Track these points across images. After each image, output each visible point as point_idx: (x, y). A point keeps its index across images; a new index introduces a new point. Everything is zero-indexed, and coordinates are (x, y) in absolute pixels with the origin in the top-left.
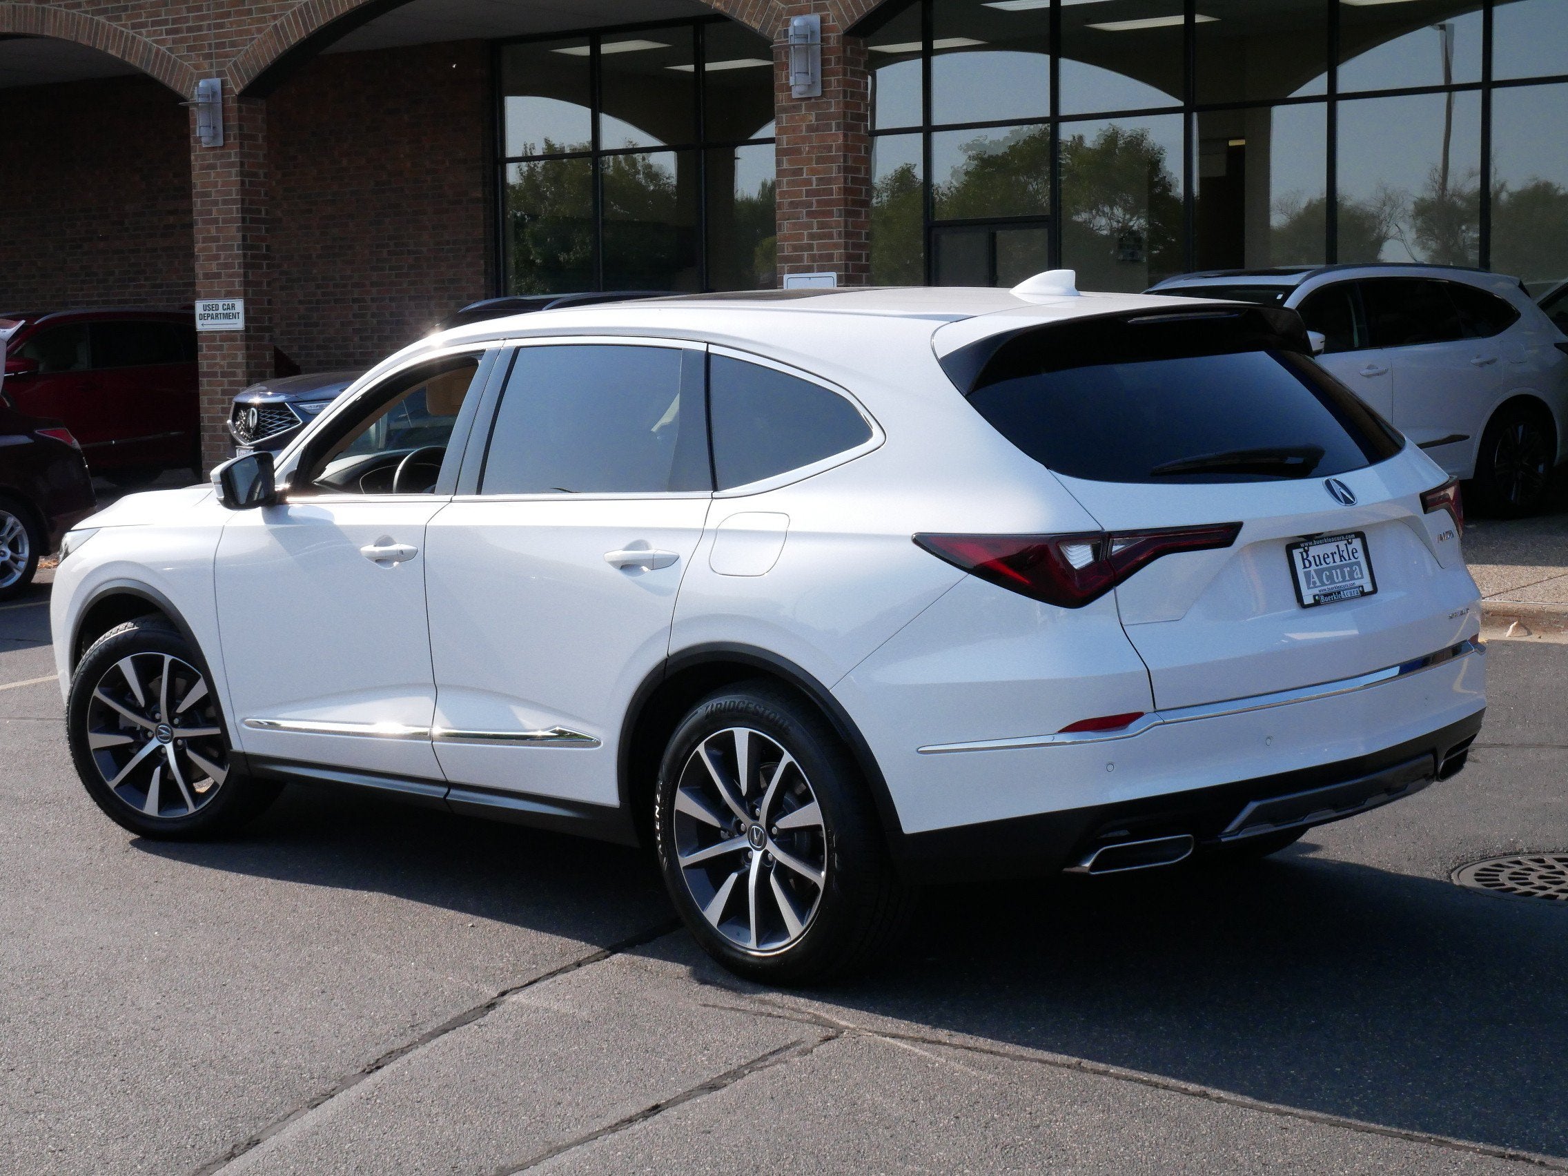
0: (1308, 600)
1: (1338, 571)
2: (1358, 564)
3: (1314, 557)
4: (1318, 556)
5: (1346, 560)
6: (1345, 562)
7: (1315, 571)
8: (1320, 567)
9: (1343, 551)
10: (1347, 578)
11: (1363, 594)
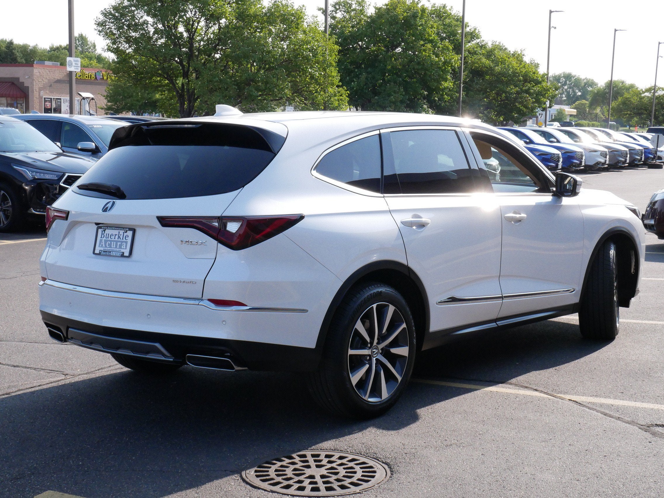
0: (97, 251)
1: (115, 243)
2: (126, 243)
3: (107, 234)
4: (109, 234)
5: (120, 239)
6: (119, 240)
7: (104, 240)
8: (107, 239)
9: (121, 235)
10: (118, 247)
11: (123, 255)
